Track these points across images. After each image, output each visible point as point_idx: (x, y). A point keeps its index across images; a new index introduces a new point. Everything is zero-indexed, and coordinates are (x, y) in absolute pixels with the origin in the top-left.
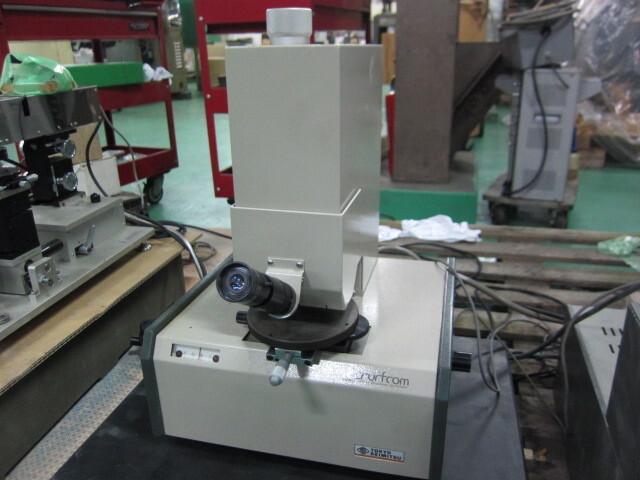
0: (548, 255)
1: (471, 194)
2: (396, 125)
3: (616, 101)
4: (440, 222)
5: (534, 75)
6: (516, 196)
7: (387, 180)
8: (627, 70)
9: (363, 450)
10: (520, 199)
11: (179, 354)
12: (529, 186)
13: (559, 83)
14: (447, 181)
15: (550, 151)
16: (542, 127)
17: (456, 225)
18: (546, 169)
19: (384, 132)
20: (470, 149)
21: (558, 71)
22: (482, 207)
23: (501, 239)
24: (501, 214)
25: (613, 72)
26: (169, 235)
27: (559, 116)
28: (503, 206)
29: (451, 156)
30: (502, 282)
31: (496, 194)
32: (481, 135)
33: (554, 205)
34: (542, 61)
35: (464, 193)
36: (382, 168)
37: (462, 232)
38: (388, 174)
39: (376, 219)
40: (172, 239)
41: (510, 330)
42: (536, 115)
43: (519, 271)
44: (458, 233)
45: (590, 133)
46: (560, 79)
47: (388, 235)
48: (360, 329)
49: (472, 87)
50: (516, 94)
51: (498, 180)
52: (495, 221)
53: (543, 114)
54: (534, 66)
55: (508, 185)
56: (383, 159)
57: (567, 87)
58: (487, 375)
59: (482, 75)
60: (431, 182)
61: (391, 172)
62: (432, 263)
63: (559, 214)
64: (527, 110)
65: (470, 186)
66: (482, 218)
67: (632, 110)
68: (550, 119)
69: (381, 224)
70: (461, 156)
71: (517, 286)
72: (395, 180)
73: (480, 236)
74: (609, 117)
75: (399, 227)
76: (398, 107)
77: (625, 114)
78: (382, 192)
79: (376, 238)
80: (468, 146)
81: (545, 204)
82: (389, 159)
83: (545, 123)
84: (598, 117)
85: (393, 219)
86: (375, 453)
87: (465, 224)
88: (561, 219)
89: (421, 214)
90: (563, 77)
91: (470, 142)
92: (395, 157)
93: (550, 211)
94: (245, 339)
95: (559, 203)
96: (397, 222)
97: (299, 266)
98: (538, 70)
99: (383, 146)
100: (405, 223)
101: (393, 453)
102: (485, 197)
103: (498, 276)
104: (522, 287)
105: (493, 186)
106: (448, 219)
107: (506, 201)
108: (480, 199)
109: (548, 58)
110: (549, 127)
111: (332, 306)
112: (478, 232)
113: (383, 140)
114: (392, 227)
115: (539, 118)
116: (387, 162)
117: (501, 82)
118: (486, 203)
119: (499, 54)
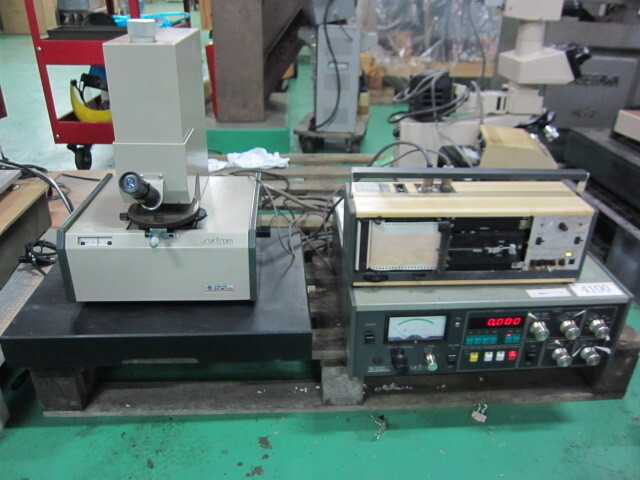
0: (339, 173)
1: (284, 129)
2: (216, 72)
3: (400, 47)
4: (257, 153)
5: (325, 29)
6: (319, 130)
7: (212, 120)
8: (408, 20)
9: (210, 287)
10: (323, 132)
11: (83, 243)
12: (329, 121)
13: (345, 37)
14: (265, 119)
15: (342, 93)
16: (335, 72)
17: (270, 155)
18: (340, 106)
19: (206, 77)
20: (285, 91)
21: (344, 26)
22: (294, 141)
23: (306, 164)
24: (309, 145)
25: (397, 22)
26: (35, 175)
27: (347, 63)
28: (310, 138)
29: (266, 98)
30: (304, 195)
31: (304, 129)
32: (295, 75)
33: (349, 136)
34: (331, 19)
35: (277, 129)
36: (207, 111)
37: (276, 160)
38: (213, 115)
39: (205, 154)
40: (38, 179)
41: (308, 225)
42: (329, 63)
43: (317, 186)
44: (272, 161)
45: (381, 74)
46: (346, 34)
47: (217, 166)
48: (201, 214)
49: (281, 36)
50: (314, 45)
51: (306, 117)
52: (305, 150)
53: (335, 62)
54: (325, 23)
55: (313, 121)
56: (207, 102)
57: (351, 40)
58: (287, 248)
59: (287, 26)
60: (250, 121)
61: (216, 114)
62: (246, 178)
63: (353, 143)
64: (323, 58)
65: (282, 123)
66: (295, 149)
67: (413, 54)
68: (340, 66)
69: (209, 158)
70: (276, 97)
71: (314, 196)
72: (219, 120)
73: (289, 163)
74: (395, 60)
75: (226, 160)
76: (216, 56)
77: (407, 57)
78: (209, 133)
79: (207, 169)
80: (284, 87)
81: (343, 136)
82: (212, 102)
83: (337, 69)
84: (387, 60)
85: (220, 153)
86: (217, 289)
87: (277, 154)
88: (355, 147)
89: (243, 148)
90: (349, 32)
91: (285, 84)
92: (218, 100)
93: (347, 140)
94: (128, 228)
95: (352, 134)
96: (223, 156)
97: (161, 178)
98: (328, 26)
99: (206, 90)
100: (230, 156)
101: (228, 286)
102: (295, 132)
103: (302, 191)
104: (318, 197)
105: (302, 123)
106: (264, 151)
107: (312, 134)
108: (292, 134)
109: (336, 16)
110: (340, 73)
111: (183, 202)
112: (288, 159)
113: (206, 85)
114: (219, 159)
115: (332, 65)
116: (211, 105)
117: (303, 33)
118: (297, 137)
119: (300, 8)
